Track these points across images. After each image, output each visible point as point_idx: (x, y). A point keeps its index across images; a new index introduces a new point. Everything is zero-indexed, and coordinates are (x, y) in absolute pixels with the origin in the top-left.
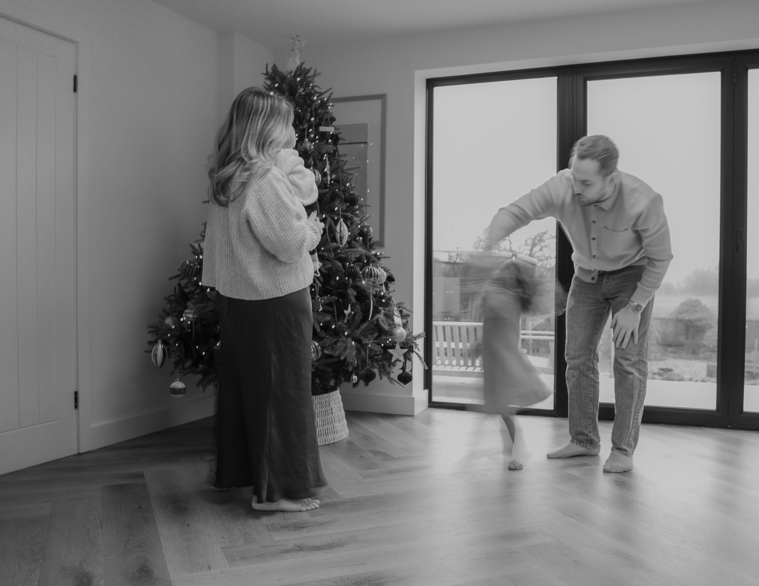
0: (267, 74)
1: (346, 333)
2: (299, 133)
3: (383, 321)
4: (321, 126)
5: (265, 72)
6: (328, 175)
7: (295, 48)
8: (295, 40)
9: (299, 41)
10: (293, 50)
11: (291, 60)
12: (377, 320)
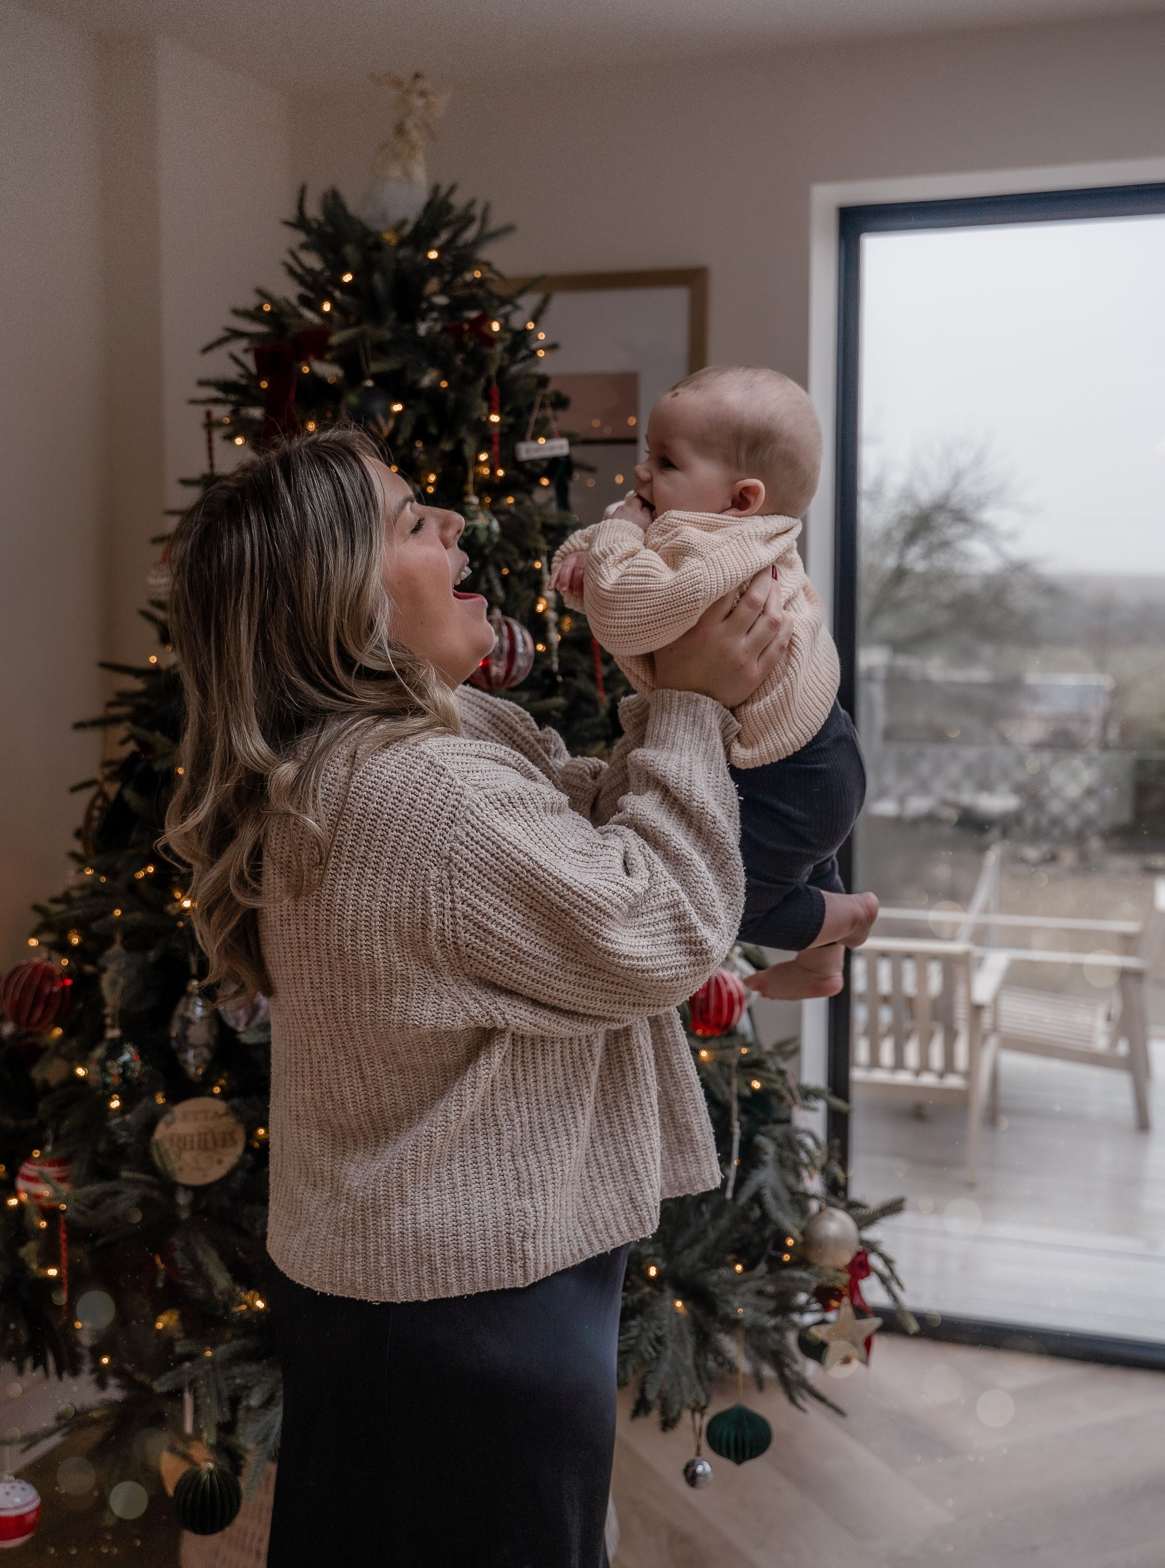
0: (301, 223)
1: (653, 1272)
2: (440, 470)
3: (776, 1197)
4: (523, 439)
5: (290, 213)
6: (552, 626)
7: (409, 124)
8: (408, 92)
9: (423, 94)
10: (400, 130)
11: (395, 172)
12: (757, 1198)
